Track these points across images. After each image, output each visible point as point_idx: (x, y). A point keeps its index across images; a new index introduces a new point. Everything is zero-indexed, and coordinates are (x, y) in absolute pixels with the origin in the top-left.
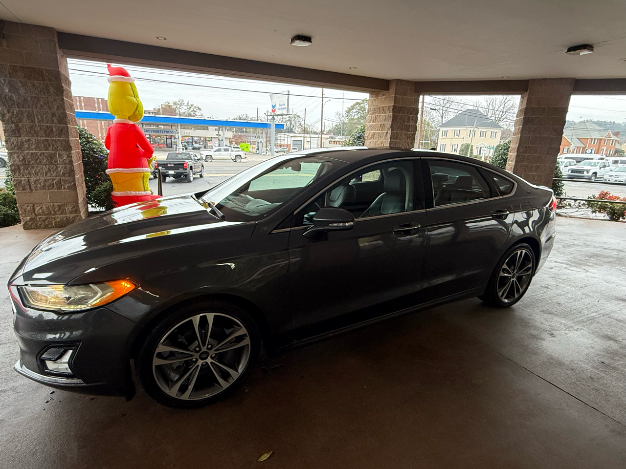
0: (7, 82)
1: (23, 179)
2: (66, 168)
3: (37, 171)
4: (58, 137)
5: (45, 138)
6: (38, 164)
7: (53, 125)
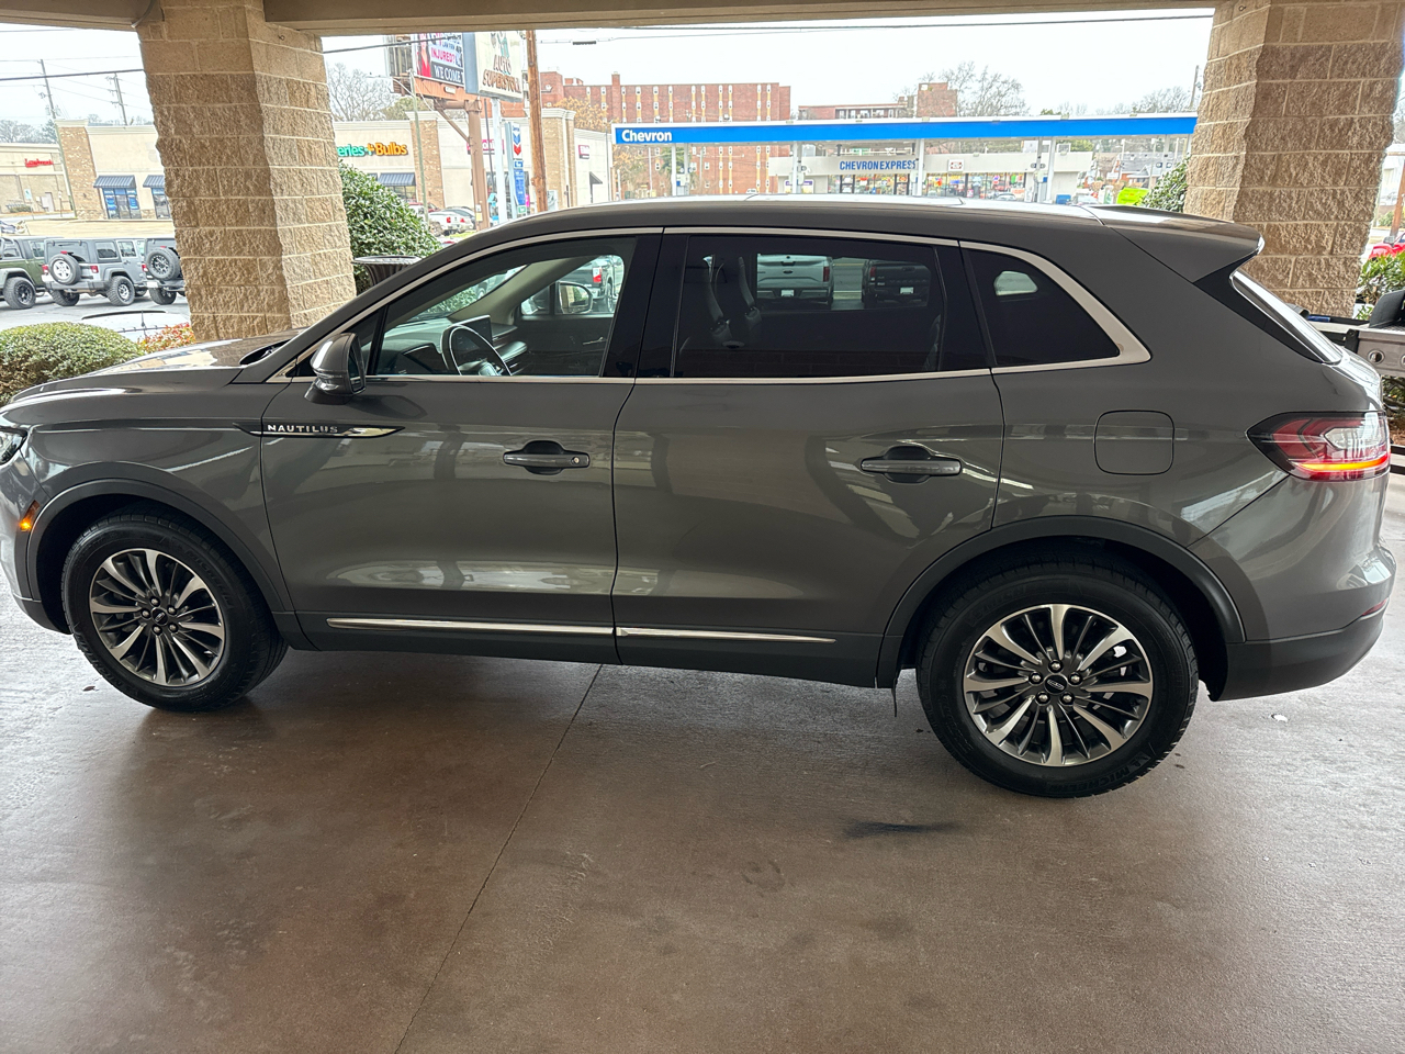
0: (172, 112)
1: (206, 315)
2: (273, 293)
3: (227, 299)
4: (258, 225)
5: (236, 228)
6: (228, 284)
7: (250, 198)
